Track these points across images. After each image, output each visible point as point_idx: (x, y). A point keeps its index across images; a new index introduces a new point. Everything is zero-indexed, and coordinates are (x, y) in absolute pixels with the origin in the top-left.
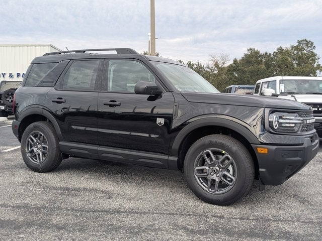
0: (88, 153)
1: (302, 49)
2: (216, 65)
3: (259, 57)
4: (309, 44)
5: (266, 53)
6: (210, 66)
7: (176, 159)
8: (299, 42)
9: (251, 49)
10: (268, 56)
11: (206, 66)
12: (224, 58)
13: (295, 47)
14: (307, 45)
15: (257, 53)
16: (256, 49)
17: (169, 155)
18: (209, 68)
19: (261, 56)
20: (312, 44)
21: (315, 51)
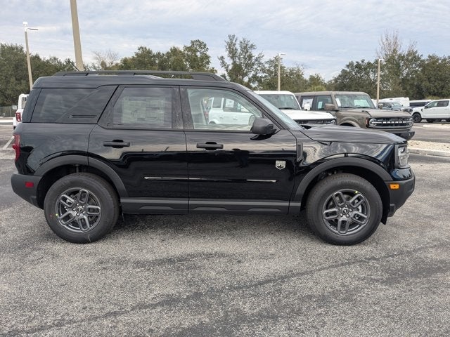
0: (172, 209)
1: (196, 51)
2: (103, 64)
3: (152, 57)
4: (202, 45)
5: (159, 53)
6: (96, 65)
7: (299, 204)
8: (192, 42)
9: (142, 48)
10: (162, 57)
11: (90, 65)
12: (113, 57)
13: (188, 48)
14: (200, 46)
15: (149, 52)
16: (147, 48)
17: (290, 201)
18: (95, 68)
19: (154, 56)
20: (205, 45)
21: (208, 53)
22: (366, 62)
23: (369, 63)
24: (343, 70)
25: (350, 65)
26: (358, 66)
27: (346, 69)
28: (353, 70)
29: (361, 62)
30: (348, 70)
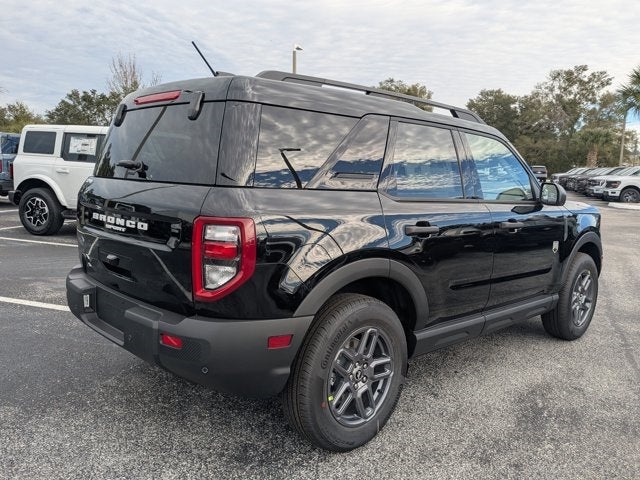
22: (98, 93)
23: (103, 97)
24: (63, 101)
25: (74, 95)
26: (86, 98)
27: (67, 100)
28: (79, 103)
29: (90, 94)
30: (71, 102)
